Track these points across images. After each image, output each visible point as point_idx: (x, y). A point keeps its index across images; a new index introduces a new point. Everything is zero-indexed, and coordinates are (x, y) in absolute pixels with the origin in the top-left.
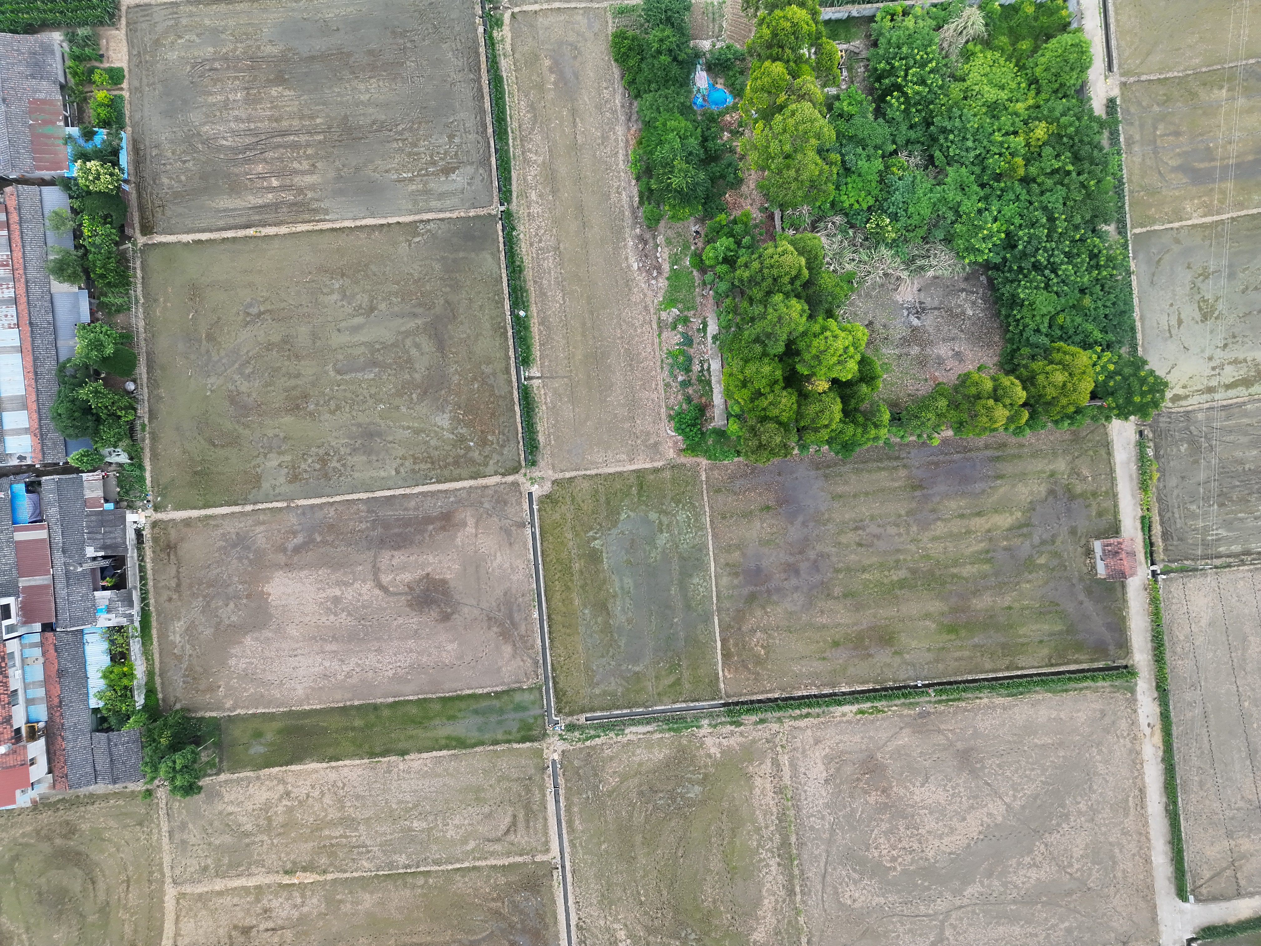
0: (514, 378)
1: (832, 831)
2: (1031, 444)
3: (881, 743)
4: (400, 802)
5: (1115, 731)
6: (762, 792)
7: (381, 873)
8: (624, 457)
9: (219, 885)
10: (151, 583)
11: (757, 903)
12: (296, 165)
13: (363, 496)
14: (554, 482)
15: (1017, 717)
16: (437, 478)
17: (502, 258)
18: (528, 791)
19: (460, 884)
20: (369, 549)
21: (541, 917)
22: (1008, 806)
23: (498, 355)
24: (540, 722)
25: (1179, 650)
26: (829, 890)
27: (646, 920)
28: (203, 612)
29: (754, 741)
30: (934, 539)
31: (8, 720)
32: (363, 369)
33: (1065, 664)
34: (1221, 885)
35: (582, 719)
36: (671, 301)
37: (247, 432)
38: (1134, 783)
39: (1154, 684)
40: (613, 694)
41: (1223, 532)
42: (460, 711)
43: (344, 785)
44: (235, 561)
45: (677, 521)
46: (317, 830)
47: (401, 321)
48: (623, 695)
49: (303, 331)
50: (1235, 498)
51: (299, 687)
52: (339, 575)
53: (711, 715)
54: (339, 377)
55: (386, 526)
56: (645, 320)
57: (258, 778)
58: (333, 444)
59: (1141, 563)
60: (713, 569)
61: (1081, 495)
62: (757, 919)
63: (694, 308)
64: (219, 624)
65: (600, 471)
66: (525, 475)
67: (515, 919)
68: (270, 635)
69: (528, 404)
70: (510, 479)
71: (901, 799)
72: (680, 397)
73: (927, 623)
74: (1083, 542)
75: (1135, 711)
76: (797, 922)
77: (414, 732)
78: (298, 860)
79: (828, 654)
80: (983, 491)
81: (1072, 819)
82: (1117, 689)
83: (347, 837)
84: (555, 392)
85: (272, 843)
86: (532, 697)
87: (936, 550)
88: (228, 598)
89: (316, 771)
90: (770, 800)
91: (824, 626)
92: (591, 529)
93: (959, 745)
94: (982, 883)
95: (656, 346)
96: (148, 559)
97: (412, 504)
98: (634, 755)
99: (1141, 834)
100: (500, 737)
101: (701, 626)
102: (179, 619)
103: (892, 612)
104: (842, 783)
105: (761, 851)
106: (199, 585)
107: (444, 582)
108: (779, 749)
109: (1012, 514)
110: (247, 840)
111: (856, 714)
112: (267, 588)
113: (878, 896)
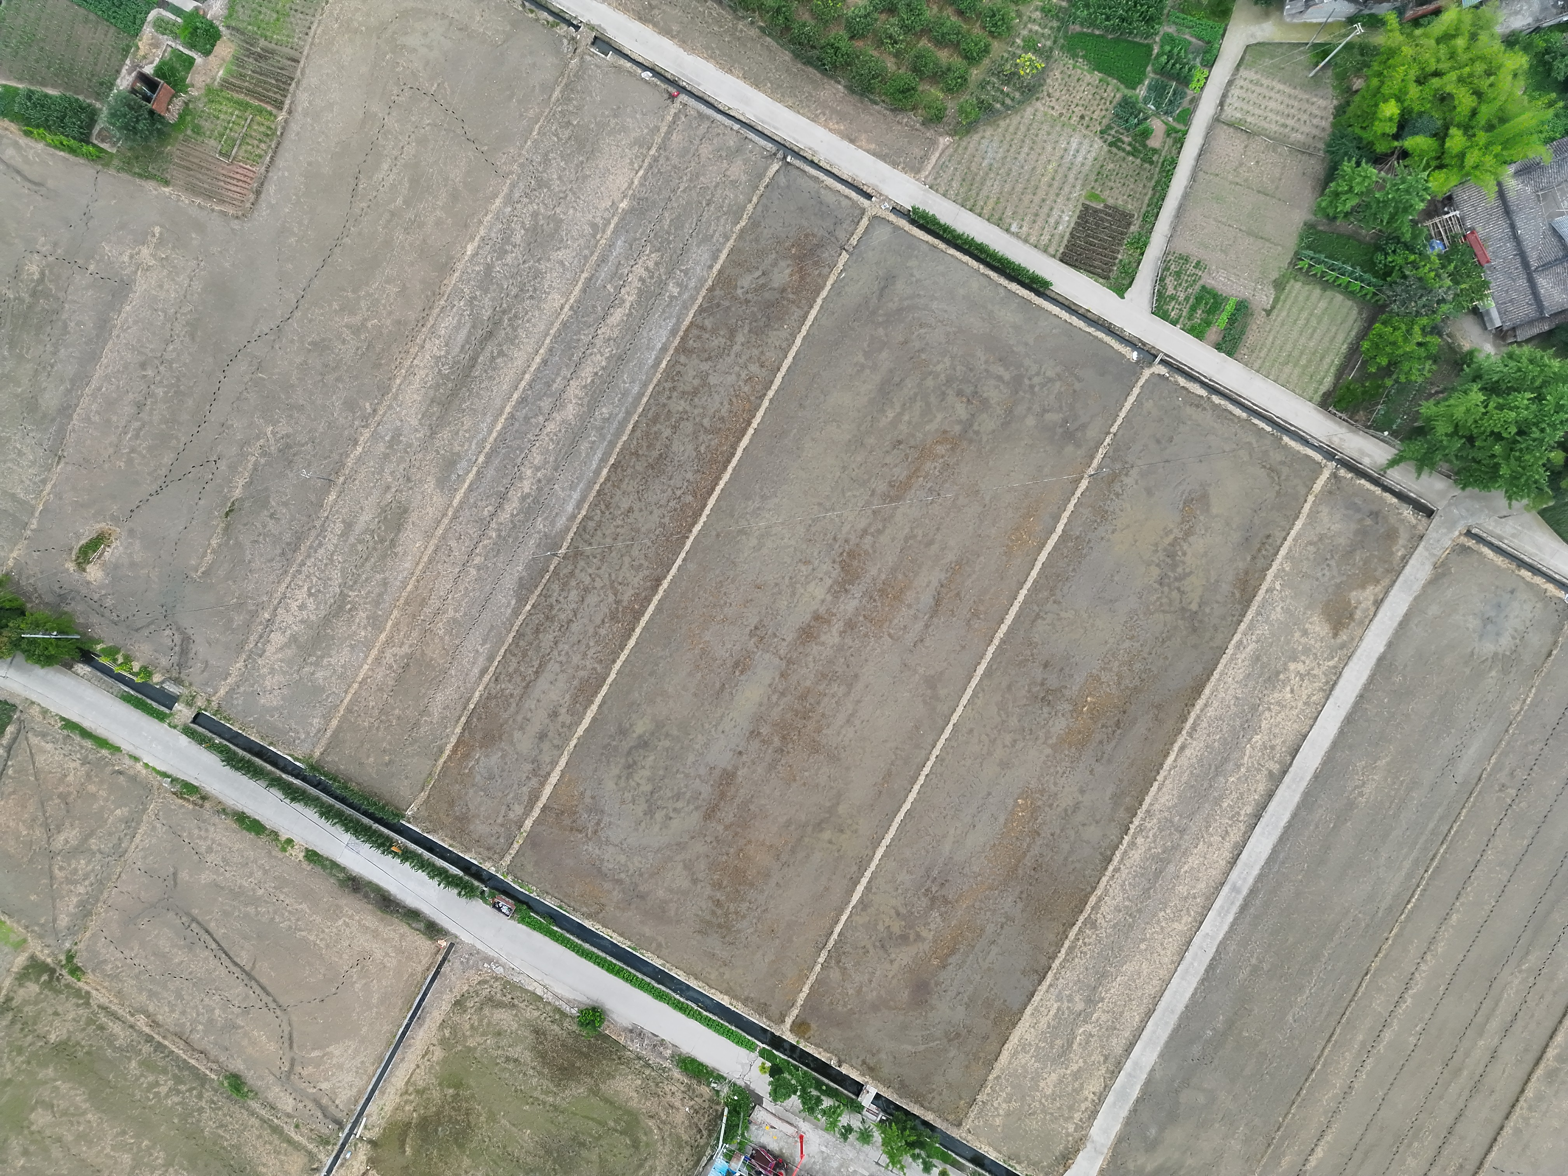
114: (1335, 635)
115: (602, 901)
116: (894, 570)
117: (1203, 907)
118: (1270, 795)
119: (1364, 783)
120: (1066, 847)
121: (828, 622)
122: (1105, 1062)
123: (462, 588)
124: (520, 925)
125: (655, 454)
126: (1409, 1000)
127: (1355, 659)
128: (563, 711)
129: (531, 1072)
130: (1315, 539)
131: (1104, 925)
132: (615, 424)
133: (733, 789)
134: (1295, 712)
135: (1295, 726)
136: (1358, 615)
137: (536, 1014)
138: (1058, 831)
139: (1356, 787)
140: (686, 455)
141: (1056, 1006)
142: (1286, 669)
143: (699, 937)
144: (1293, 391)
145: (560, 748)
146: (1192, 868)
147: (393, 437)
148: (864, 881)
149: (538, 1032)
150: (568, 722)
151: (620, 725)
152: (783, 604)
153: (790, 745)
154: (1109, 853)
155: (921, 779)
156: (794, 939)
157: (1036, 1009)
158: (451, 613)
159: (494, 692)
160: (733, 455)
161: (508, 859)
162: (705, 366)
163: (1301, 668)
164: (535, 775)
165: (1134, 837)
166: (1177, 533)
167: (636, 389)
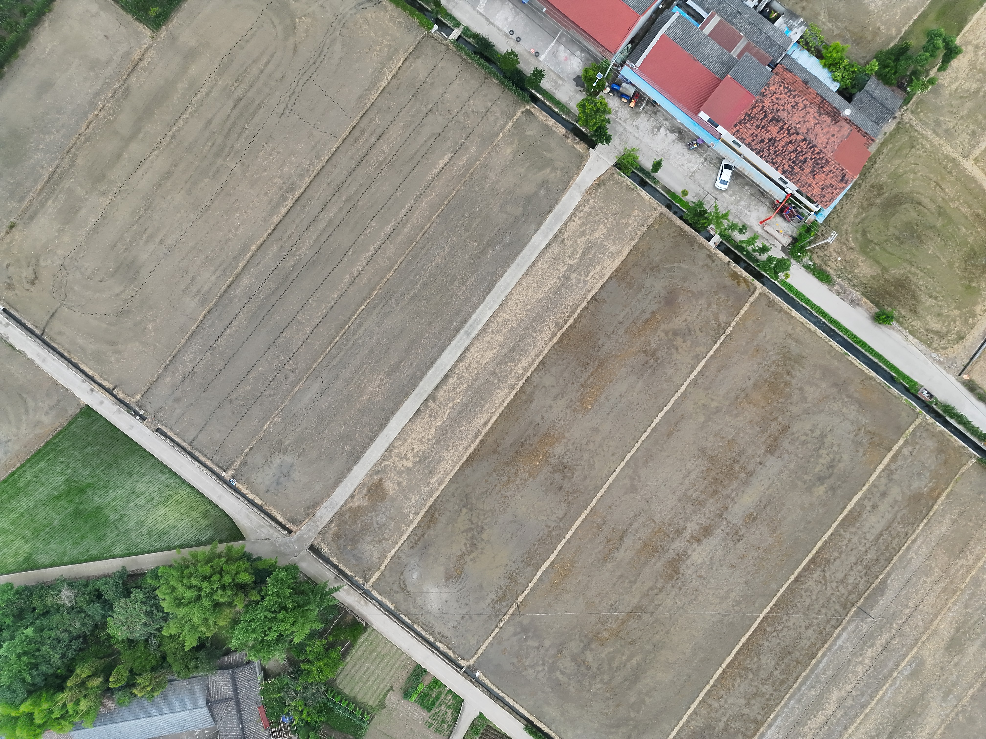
114: (381, 480)
115: (861, 386)
116: (646, 563)
117: (488, 325)
118: (437, 388)
119: (379, 386)
120: (566, 374)
121: (692, 537)
122: (564, 239)
123: (920, 595)
124: (916, 380)
125: (786, 661)
126: (372, 248)
127: (372, 464)
128: (868, 508)
129: (923, 288)
130: (383, 541)
131: (550, 324)
132: (808, 683)
133: (768, 442)
134: (413, 436)
135: (414, 427)
136: (365, 491)
137: (914, 323)
138: (569, 385)
139: (383, 385)
140: (766, 657)
141: (588, 278)
142: (414, 463)
143: (804, 354)
144: (383, 637)
145: (874, 485)
146: (491, 350)
147: (948, 696)
148: (695, 373)
149: (915, 312)
150: (866, 501)
151: (834, 494)
152: (720, 553)
153: (728, 463)
154: (540, 367)
155: (649, 430)
156: (744, 343)
157: (601, 278)
158: (929, 581)
159: (910, 527)
160: (737, 653)
161: (917, 422)
162: (746, 711)
163: (405, 463)
164: (891, 471)
165: (523, 375)
166: (468, 558)
167: (792, 703)
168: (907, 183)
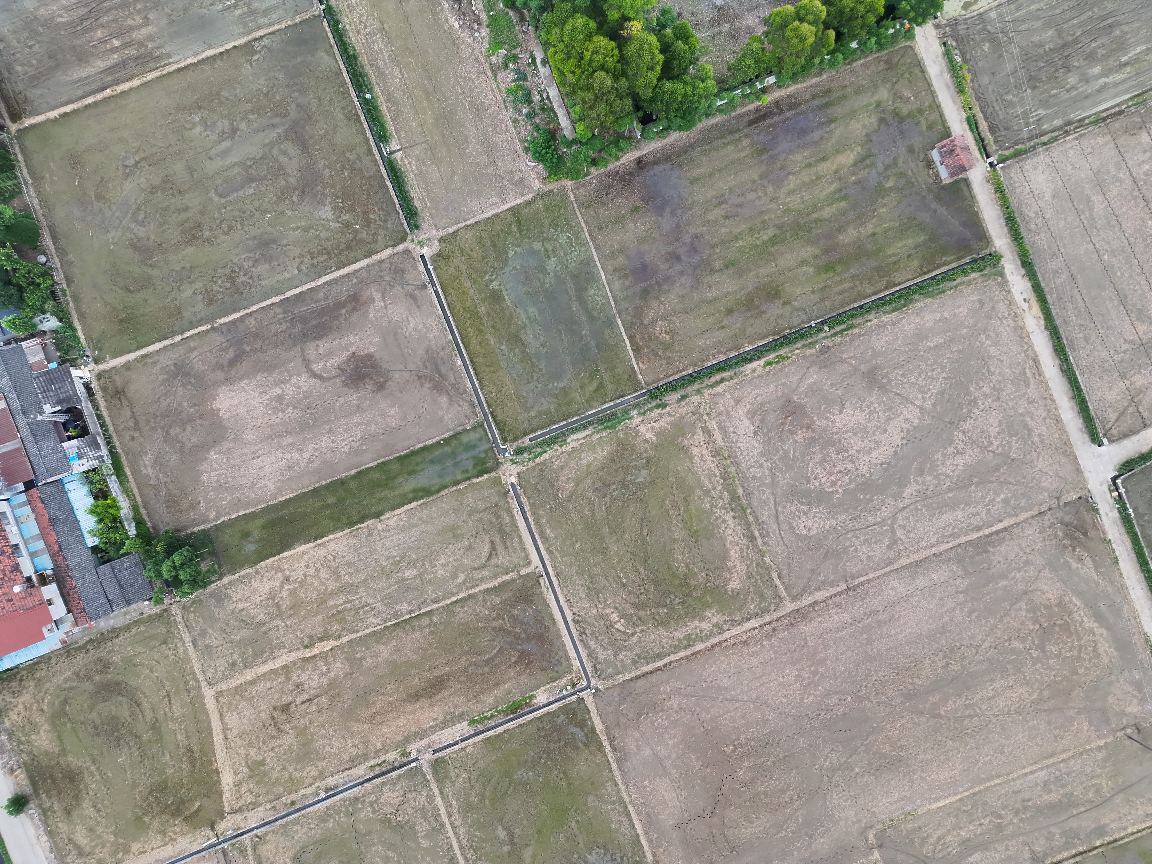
0: (378, 157)
1: (773, 475)
2: (852, 83)
3: (794, 386)
4: (388, 559)
5: (996, 315)
6: (702, 459)
7: (389, 624)
8: (496, 199)
9: (249, 675)
10: (111, 428)
11: (725, 556)
12: (130, 22)
13: (276, 299)
14: (440, 240)
15: (907, 328)
16: (336, 266)
17: (336, 52)
18: (498, 517)
19: (462, 614)
20: (294, 346)
21: (540, 622)
22: (921, 408)
23: (358, 141)
24: (490, 454)
25: (1033, 227)
26: (784, 526)
27: (632, 598)
28: (165, 441)
29: (682, 417)
30: (790, 193)
31: (16, 568)
32: (243, 187)
33: (936, 269)
34: (1128, 421)
35: (526, 441)
36: (496, 43)
37: (156, 272)
38: (1027, 356)
39: (1019, 263)
40: (548, 412)
41: (1042, 112)
42: (418, 464)
43: (334, 557)
44: (179, 389)
45: (560, 244)
46: (322, 603)
47: (263, 134)
48: (556, 411)
49: (179, 168)
50: (1044, 78)
51: (269, 483)
52: (275, 376)
53: (637, 406)
54: (223, 200)
55: (304, 320)
56: (479, 71)
57: (257, 572)
58: (236, 261)
59: (978, 160)
60: (603, 277)
61: (909, 115)
62: (729, 570)
63: (518, 45)
64: (182, 448)
65: (478, 218)
66: (413, 241)
67: (518, 630)
68: (230, 445)
69: (397, 177)
70: (400, 248)
71: (825, 430)
72: (529, 127)
73: (805, 268)
74: (922, 156)
75: (1009, 292)
76: (764, 562)
77: (383, 494)
78: (313, 634)
79: (725, 322)
80: (821, 138)
81: (980, 402)
82: (988, 276)
83: (350, 602)
84: (418, 159)
85: (287, 625)
86: (478, 435)
87: (795, 202)
88: (183, 424)
89: (306, 552)
90: (710, 463)
91: (715, 299)
92: (486, 273)
93: (863, 368)
94: (916, 481)
95: (496, 91)
96: (103, 408)
97: (321, 295)
98: (580, 459)
99: (1045, 398)
100: (459, 477)
101: (607, 331)
102: (146, 453)
103: (771, 268)
104: (769, 431)
105: (715, 510)
106: (155, 419)
107: (370, 356)
108: (705, 417)
109: (852, 150)
110: (263, 629)
111: (764, 367)
112: (216, 405)
113: (829, 520)
168: (138, 676)
